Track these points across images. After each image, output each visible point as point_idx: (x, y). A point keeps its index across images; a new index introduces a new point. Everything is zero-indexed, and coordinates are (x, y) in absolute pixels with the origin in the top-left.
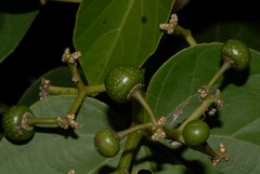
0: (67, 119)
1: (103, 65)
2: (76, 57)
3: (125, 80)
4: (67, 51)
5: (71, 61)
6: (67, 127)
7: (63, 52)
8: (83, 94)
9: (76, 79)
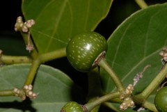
0: (25, 90)
1: (52, 31)
2: (30, 26)
3: (88, 47)
4: (19, 19)
5: (25, 29)
6: (24, 98)
7: (15, 22)
8: (36, 62)
9: (29, 48)
